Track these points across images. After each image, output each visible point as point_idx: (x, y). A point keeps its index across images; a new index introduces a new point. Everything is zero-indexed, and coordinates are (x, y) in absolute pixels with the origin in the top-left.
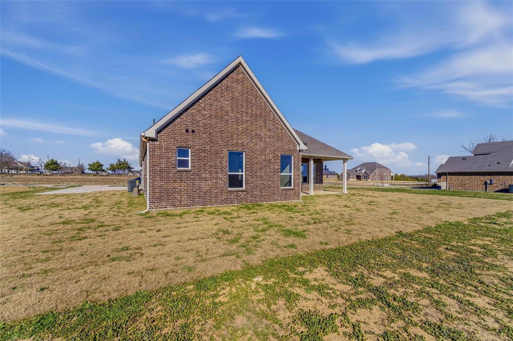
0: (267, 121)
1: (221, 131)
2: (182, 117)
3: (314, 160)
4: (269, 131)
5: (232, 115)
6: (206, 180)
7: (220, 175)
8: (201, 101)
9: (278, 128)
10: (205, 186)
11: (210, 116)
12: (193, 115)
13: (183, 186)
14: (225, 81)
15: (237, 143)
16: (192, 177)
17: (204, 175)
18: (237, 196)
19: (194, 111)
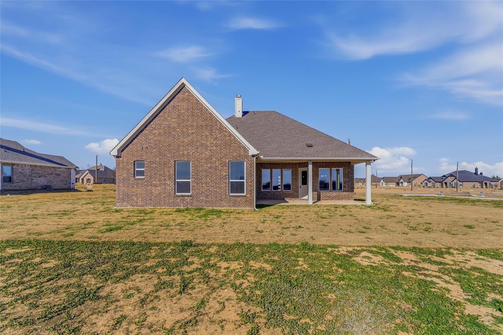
0: (214, 131)
1: (169, 145)
2: (138, 137)
3: (313, 163)
4: (216, 139)
5: (178, 130)
6: (156, 186)
7: (168, 182)
8: (152, 123)
9: (225, 136)
10: (156, 191)
11: (160, 134)
12: (146, 135)
13: (139, 191)
14: (172, 103)
15: (183, 154)
16: (146, 183)
17: (155, 182)
18: (183, 200)
19: (147, 132)
